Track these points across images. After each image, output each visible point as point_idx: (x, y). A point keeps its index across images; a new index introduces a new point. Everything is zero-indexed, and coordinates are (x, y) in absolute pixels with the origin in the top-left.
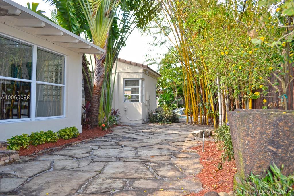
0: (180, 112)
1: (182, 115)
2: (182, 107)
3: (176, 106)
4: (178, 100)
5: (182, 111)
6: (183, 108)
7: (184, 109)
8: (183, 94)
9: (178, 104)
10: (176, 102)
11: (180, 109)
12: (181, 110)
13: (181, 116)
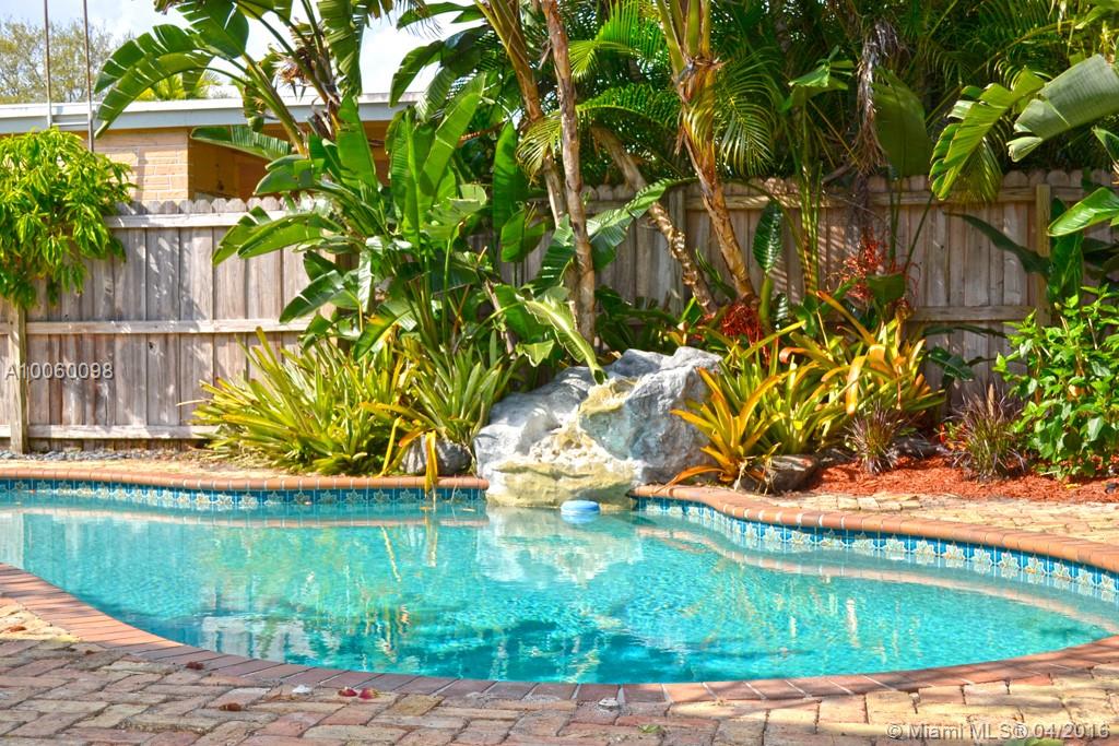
0: (628, 428)
1: (655, 477)
2: (669, 349)
3: (564, 323)
4: (593, 227)
5: (664, 403)
6: (683, 352)
7: (692, 380)
8: (675, 128)
9: (588, 290)
10: (558, 254)
11: (632, 370)
12: (647, 401)
13: (642, 501)
